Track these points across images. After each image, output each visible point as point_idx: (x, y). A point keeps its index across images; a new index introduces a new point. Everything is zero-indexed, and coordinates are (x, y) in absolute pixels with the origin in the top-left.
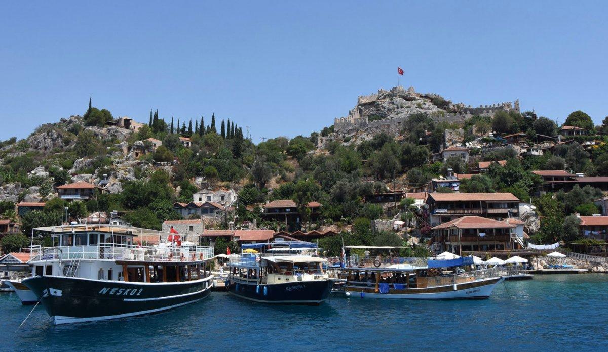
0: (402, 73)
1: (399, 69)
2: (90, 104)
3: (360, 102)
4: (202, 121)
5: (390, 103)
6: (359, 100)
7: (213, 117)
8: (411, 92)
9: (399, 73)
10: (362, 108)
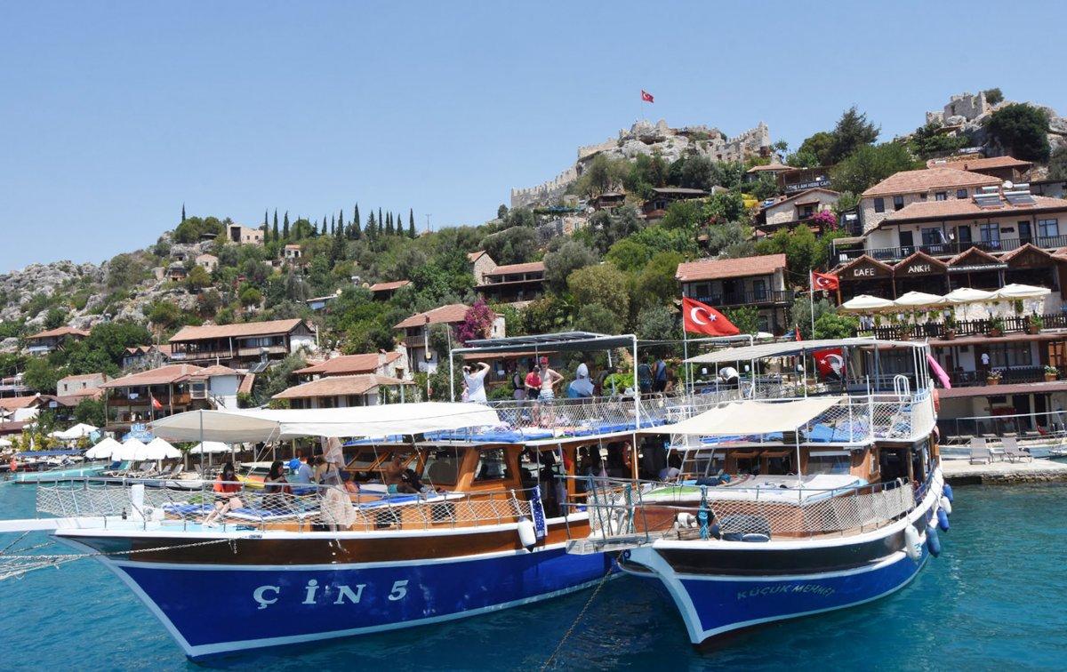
0: (650, 99)
1: (643, 92)
2: (184, 213)
3: (581, 156)
4: (341, 217)
5: (618, 151)
6: (579, 152)
7: (356, 207)
8: (661, 128)
9: (644, 99)
10: (583, 165)
